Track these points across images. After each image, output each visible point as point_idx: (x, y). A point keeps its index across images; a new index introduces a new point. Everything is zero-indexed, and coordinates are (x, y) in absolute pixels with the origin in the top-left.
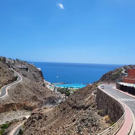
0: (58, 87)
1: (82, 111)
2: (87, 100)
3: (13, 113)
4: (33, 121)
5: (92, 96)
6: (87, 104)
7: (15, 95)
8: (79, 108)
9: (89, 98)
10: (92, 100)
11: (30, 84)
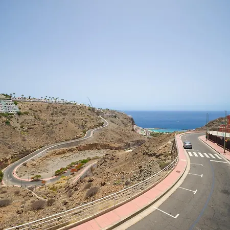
0: (152, 131)
1: (154, 158)
2: (161, 147)
3: (96, 151)
4: (105, 161)
5: (168, 144)
6: (160, 152)
7: (100, 137)
8: (150, 155)
9: (164, 146)
10: (166, 148)
11: (117, 129)
